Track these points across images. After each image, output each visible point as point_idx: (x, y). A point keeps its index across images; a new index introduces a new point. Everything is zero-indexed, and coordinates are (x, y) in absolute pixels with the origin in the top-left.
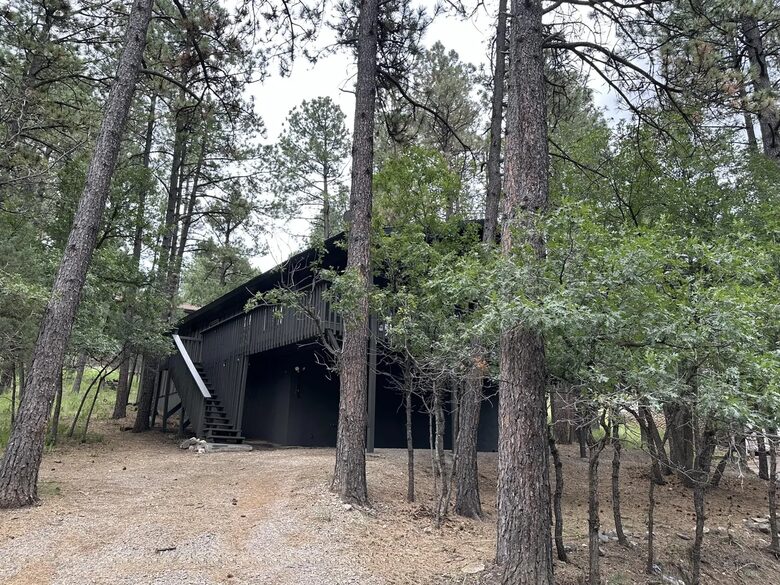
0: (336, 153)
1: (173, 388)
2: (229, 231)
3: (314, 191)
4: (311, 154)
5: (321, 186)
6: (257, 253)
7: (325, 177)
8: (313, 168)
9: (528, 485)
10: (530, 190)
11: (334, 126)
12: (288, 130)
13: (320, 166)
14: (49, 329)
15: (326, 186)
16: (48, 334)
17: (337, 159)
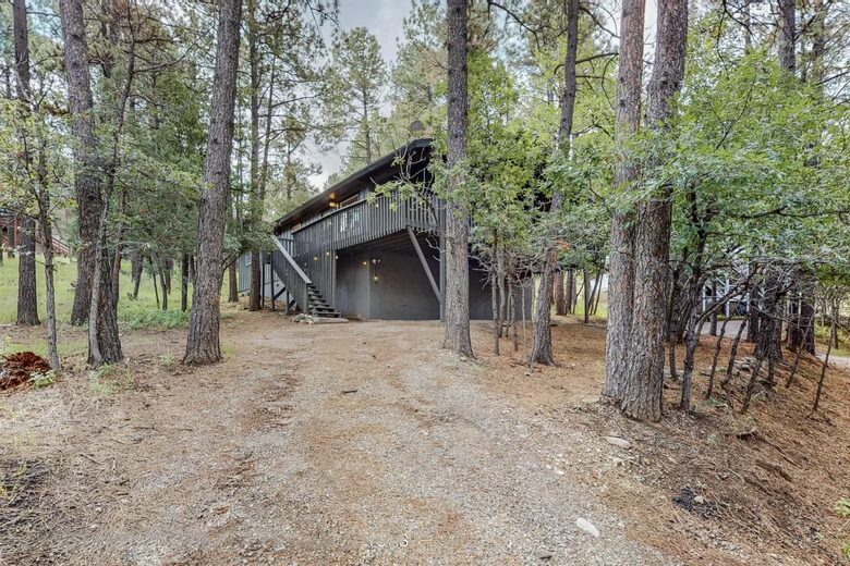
0: (373, 81)
1: (276, 275)
2: (290, 152)
3: (356, 116)
4: (353, 83)
5: (362, 111)
6: (313, 172)
7: (365, 104)
8: (354, 95)
9: (651, 336)
10: (670, 65)
11: (372, 56)
12: (332, 60)
13: (361, 93)
14: (208, 217)
15: (366, 112)
16: (207, 222)
17: (373, 87)
